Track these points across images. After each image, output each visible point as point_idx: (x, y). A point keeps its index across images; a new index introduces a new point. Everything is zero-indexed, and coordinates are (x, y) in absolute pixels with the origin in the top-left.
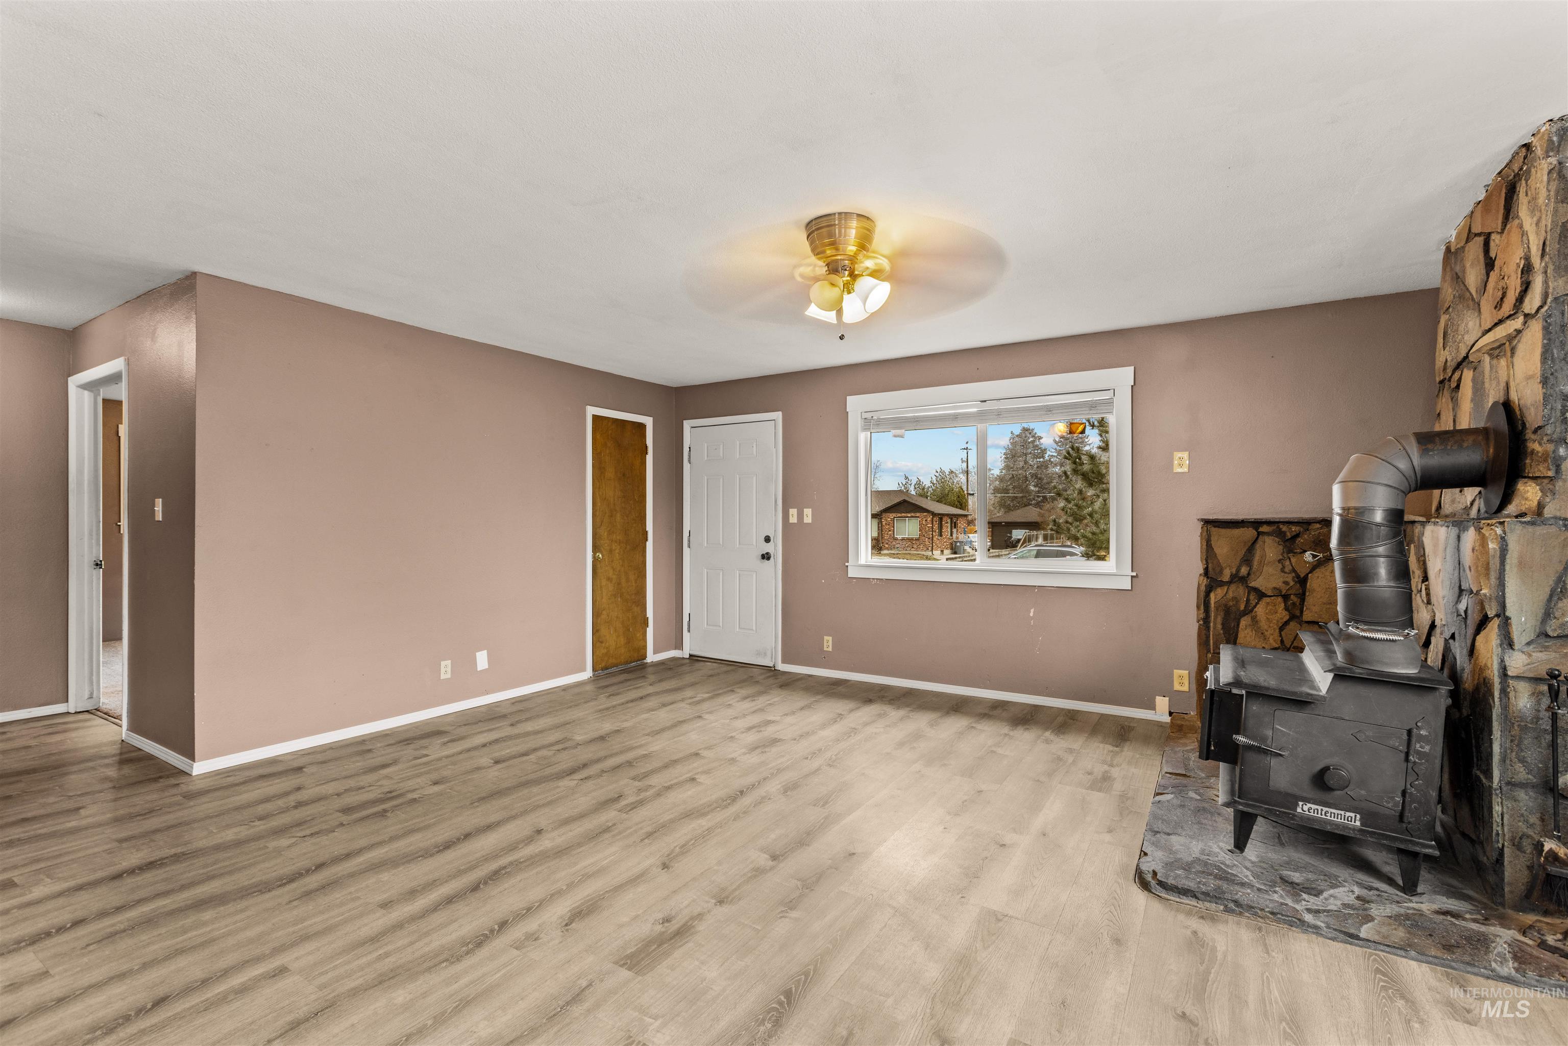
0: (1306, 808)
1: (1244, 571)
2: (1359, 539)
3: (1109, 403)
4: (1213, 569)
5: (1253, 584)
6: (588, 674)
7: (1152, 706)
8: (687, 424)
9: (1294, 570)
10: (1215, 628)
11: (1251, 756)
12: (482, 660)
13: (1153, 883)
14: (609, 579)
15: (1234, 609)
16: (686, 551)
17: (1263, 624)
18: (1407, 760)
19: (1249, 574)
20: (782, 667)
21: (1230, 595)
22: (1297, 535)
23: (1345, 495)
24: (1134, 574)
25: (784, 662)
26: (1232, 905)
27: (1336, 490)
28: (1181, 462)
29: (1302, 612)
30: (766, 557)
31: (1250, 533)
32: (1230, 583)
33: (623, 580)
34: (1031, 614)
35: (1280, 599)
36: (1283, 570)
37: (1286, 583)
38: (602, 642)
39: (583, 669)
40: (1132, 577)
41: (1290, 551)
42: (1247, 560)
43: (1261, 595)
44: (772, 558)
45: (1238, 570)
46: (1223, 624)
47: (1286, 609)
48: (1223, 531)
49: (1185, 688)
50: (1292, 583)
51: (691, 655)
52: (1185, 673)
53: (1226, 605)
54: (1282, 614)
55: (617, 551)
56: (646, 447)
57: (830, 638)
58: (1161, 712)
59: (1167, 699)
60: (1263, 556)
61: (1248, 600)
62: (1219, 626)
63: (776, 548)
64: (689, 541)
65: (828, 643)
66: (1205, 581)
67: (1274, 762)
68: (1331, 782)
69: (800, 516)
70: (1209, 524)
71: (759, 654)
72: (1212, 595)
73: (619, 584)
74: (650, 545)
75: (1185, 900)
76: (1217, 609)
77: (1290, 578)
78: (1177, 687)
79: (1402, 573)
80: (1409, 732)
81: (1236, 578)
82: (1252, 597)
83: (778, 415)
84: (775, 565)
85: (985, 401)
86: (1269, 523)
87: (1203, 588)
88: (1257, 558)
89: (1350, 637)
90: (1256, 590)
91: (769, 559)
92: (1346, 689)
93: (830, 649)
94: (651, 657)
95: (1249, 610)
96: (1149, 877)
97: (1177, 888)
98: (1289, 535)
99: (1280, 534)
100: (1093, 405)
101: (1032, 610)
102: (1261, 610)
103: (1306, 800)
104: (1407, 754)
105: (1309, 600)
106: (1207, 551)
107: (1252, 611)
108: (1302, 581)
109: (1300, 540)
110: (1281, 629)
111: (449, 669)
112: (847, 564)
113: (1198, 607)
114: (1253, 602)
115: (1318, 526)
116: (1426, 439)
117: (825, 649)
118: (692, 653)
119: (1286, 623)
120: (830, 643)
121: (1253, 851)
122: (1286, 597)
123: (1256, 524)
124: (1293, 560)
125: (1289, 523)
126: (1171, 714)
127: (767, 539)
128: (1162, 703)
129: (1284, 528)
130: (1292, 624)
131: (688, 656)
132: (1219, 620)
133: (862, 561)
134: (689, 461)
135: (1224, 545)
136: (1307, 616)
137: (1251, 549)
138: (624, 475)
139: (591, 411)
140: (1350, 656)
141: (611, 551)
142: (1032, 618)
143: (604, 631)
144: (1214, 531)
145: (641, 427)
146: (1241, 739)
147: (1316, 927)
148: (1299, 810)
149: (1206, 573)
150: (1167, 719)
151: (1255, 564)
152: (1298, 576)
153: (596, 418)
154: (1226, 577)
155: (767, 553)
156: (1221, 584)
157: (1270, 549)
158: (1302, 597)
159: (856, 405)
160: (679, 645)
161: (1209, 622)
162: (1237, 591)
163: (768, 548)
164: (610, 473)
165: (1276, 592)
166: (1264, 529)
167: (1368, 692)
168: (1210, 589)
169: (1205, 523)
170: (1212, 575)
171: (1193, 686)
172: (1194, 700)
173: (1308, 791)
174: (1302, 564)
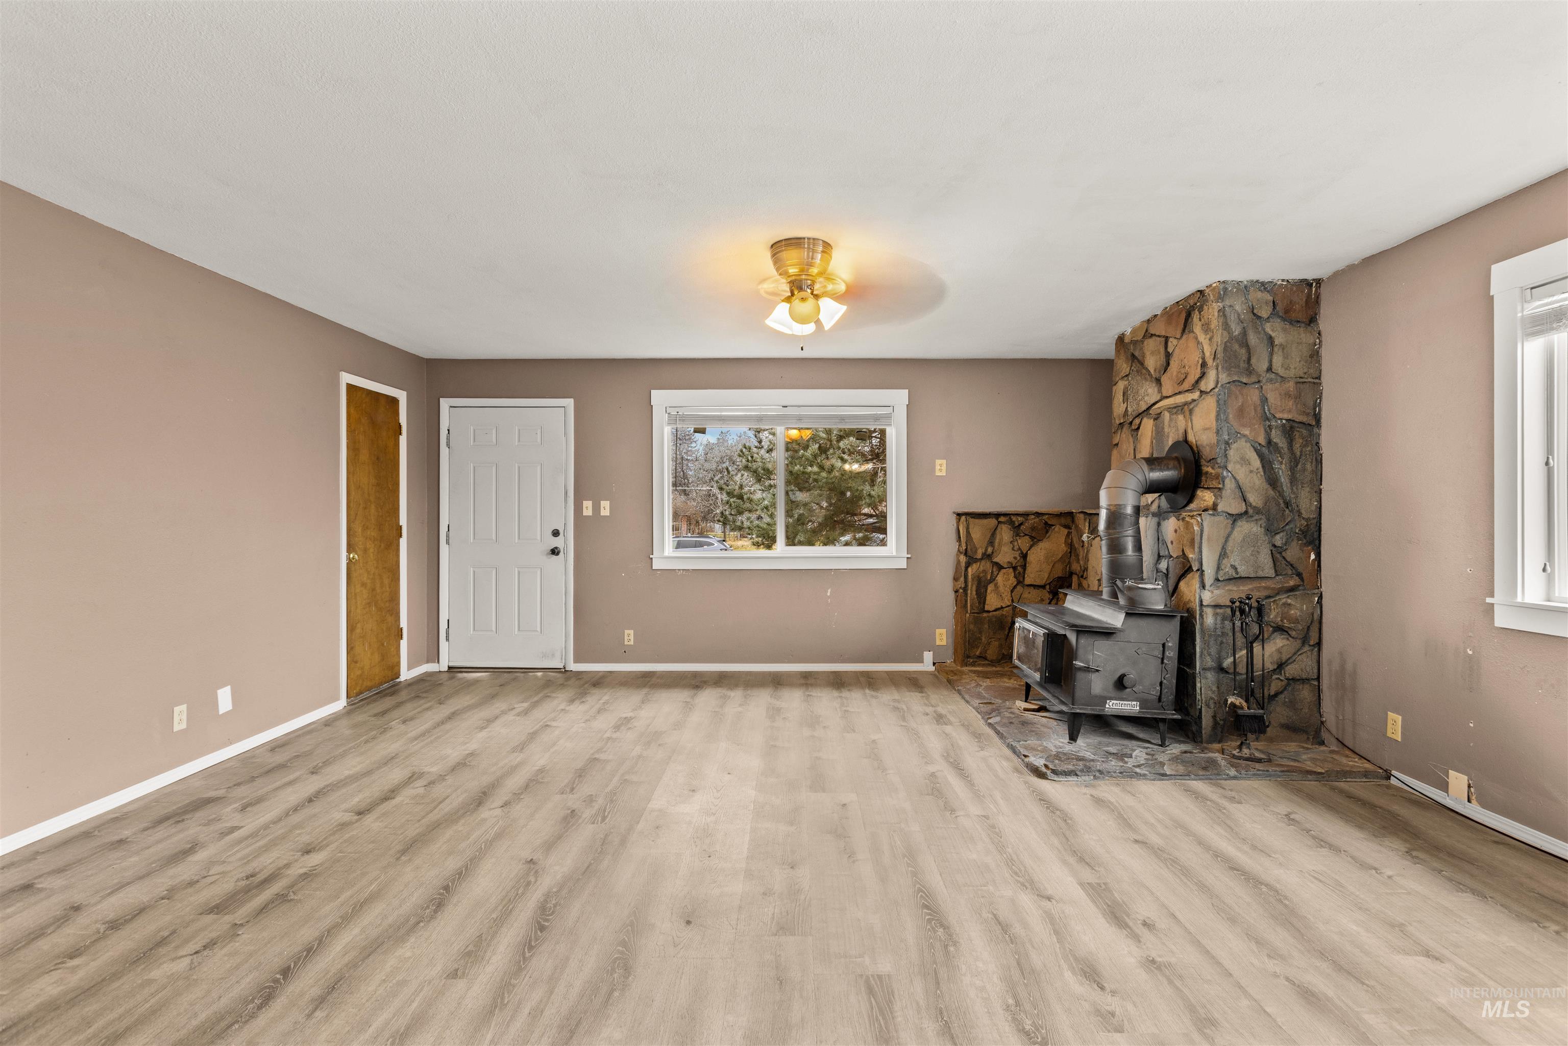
0: (1111, 704)
1: (990, 550)
3: (888, 417)
4: (971, 550)
5: (995, 560)
6: (341, 704)
7: (921, 660)
8: (445, 404)
9: (1020, 549)
10: (971, 594)
11: (1080, 676)
12: (225, 699)
13: (1049, 772)
14: (364, 585)
15: (983, 579)
16: (444, 549)
17: (1001, 589)
18: (1162, 662)
19: (993, 553)
20: (573, 667)
21: (982, 568)
22: (1021, 524)
23: (1110, 497)
24: (909, 556)
25: (576, 660)
26: (1098, 774)
27: (1103, 494)
28: (941, 467)
29: (1024, 578)
30: (555, 552)
31: (993, 522)
32: (982, 559)
33: (378, 585)
34: (829, 594)
35: (1011, 570)
36: (1013, 549)
37: (1015, 558)
38: (356, 662)
39: (336, 698)
40: (908, 558)
41: (1018, 535)
42: (991, 543)
43: (1000, 567)
44: (561, 554)
45: (986, 550)
46: (977, 591)
47: (1015, 577)
48: (977, 521)
49: (944, 643)
50: (1019, 558)
51: (450, 668)
52: (944, 631)
53: (978, 577)
54: (1013, 581)
55: (372, 550)
56: (400, 426)
57: (631, 632)
58: (927, 664)
59: (932, 652)
60: (1001, 540)
61: (992, 572)
62: (974, 593)
63: (567, 543)
64: (448, 536)
65: (629, 636)
66: (963, 560)
67: (1094, 676)
68: (1126, 682)
69: (596, 508)
70: (968, 515)
71: (545, 656)
72: (970, 569)
73: (374, 590)
74: (403, 542)
75: (1070, 778)
76: (973, 579)
77: (1017, 554)
78: (938, 643)
80: (1164, 645)
81: (987, 556)
82: (994, 570)
83: (569, 403)
84: (566, 561)
85: (787, 407)
86: (1005, 515)
87: (962, 565)
88: (997, 541)
90: (997, 564)
91: (558, 554)
92: (1133, 621)
93: (632, 643)
94: (406, 674)
95: (992, 580)
96: (1044, 769)
97: (1064, 772)
98: (1017, 524)
99: (1011, 523)
100: (876, 418)
101: (829, 591)
102: (1000, 579)
103: (1111, 699)
104: (1163, 659)
105: (1029, 569)
106: (967, 537)
107: (994, 580)
108: (1024, 556)
109: (1022, 527)
110: (1012, 591)
111: (184, 717)
112: (651, 556)
113: (956, 580)
114: (995, 573)
115: (1033, 517)
116: (1150, 462)
117: (626, 643)
118: (451, 664)
119: (1015, 587)
120: (632, 638)
121: (1081, 741)
122: (1015, 568)
123: (997, 515)
124: (1019, 541)
125: (1017, 515)
126: (934, 664)
127: (556, 533)
128: (928, 656)
129: (1014, 518)
130: (1019, 587)
131: (446, 669)
132: (974, 588)
133: (666, 554)
134: (448, 445)
135: (979, 531)
136: (1028, 581)
137: (993, 534)
138: (378, 459)
139: (347, 378)
140: (1132, 602)
141: (365, 550)
142: (829, 597)
143: (358, 649)
144: (971, 520)
145: (394, 402)
146: (1078, 663)
147: (1145, 775)
148: (1107, 706)
149: (964, 553)
150: (932, 668)
151: (996, 544)
152: (1022, 553)
153: (351, 388)
154: (979, 556)
155: (556, 548)
156: (976, 560)
157: (1005, 534)
158: (1024, 567)
159: (659, 397)
160: (435, 656)
161: (967, 590)
162: (986, 565)
163: (558, 542)
164: (364, 456)
165: (1009, 565)
166: (1002, 519)
167: (1143, 623)
168: (968, 565)
169: (959, 515)
170: (969, 555)
171: (950, 640)
172: (951, 651)
173: (1113, 692)
174: (1024, 543)
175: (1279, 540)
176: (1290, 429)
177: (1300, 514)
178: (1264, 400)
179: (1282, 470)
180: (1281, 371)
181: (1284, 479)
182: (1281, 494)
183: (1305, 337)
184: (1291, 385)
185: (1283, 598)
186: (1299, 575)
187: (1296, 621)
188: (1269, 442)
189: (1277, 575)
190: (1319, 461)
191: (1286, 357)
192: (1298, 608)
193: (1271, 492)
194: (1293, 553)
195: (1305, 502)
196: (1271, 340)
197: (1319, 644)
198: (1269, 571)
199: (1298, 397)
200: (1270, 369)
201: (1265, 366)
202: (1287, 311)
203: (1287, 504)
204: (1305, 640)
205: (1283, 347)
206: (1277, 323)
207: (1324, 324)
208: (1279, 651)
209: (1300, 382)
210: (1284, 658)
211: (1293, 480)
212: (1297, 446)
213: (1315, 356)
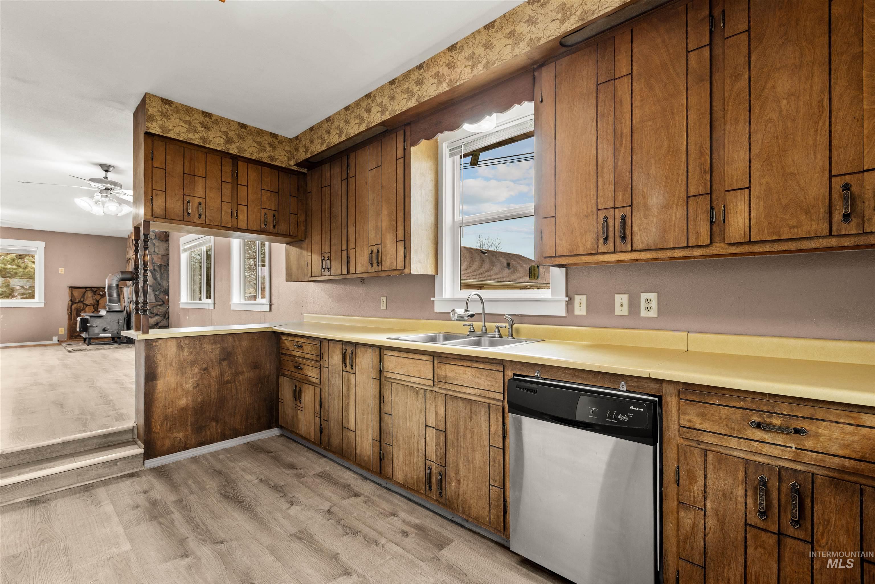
0: (101, 335)
1: (82, 299)
2: (111, 289)
3: (35, 251)
4: (74, 299)
5: (85, 303)
9: (96, 299)
10: (74, 313)
11: (91, 328)
15: (79, 309)
18: (118, 324)
19: (84, 300)
21: (79, 306)
23: (108, 281)
24: (45, 302)
27: (107, 280)
28: (61, 271)
29: (98, 309)
31: (84, 290)
32: (78, 303)
36: (93, 299)
41: (95, 294)
42: (83, 296)
43: (87, 305)
45: (80, 299)
46: (76, 312)
48: (76, 289)
49: (63, 333)
52: (63, 329)
53: (76, 308)
58: (55, 340)
59: (57, 336)
60: (88, 296)
66: (70, 303)
67: (95, 328)
68: (106, 329)
70: (72, 288)
75: (80, 351)
76: (74, 309)
77: (95, 301)
78: (60, 333)
79: (118, 295)
80: (119, 320)
81: (80, 301)
82: (84, 306)
87: (70, 304)
89: (109, 305)
90: (85, 304)
92: (109, 314)
95: (83, 309)
96: (71, 351)
98: (95, 291)
99: (92, 290)
100: (29, 250)
101: (2, 316)
102: (87, 309)
106: (71, 295)
108: (98, 301)
113: (68, 310)
115: (102, 288)
116: (122, 273)
119: (94, 312)
122: (93, 305)
123: (86, 288)
124: (96, 297)
125: (94, 288)
126: (58, 341)
128: (56, 338)
135: (76, 293)
137: (84, 294)
140: (109, 308)
144: (74, 289)
146: (89, 325)
149: (71, 300)
151: (85, 297)
154: (77, 301)
156: (76, 303)
157: (89, 294)
158: (98, 305)
161: (72, 312)
165: (91, 305)
166: (88, 289)
167: (112, 314)
168: (72, 305)
169: (70, 287)
170: (73, 301)
171: (66, 332)
172: (66, 336)
173: (102, 332)
174: (98, 297)
175: (157, 293)
176: (160, 266)
177: (163, 287)
178: (152, 259)
179: (158, 276)
180: (158, 252)
181: (159, 278)
182: (158, 282)
183: (165, 245)
184: (160, 256)
185: (158, 307)
186: (163, 302)
187: (162, 312)
188: (154, 270)
189: (156, 301)
190: (168, 274)
191: (159, 249)
192: (162, 309)
193: (154, 281)
194: (161, 296)
195: (164, 284)
196: (154, 244)
197: (168, 318)
198: (154, 300)
199: (162, 259)
200: (154, 251)
201: (153, 250)
202: (159, 238)
203: (159, 284)
204: (165, 317)
205: (158, 246)
206: (157, 241)
207: (170, 242)
208: (156, 320)
209: (163, 255)
210: (158, 321)
211: (161, 279)
212: (162, 271)
213: (167, 249)
